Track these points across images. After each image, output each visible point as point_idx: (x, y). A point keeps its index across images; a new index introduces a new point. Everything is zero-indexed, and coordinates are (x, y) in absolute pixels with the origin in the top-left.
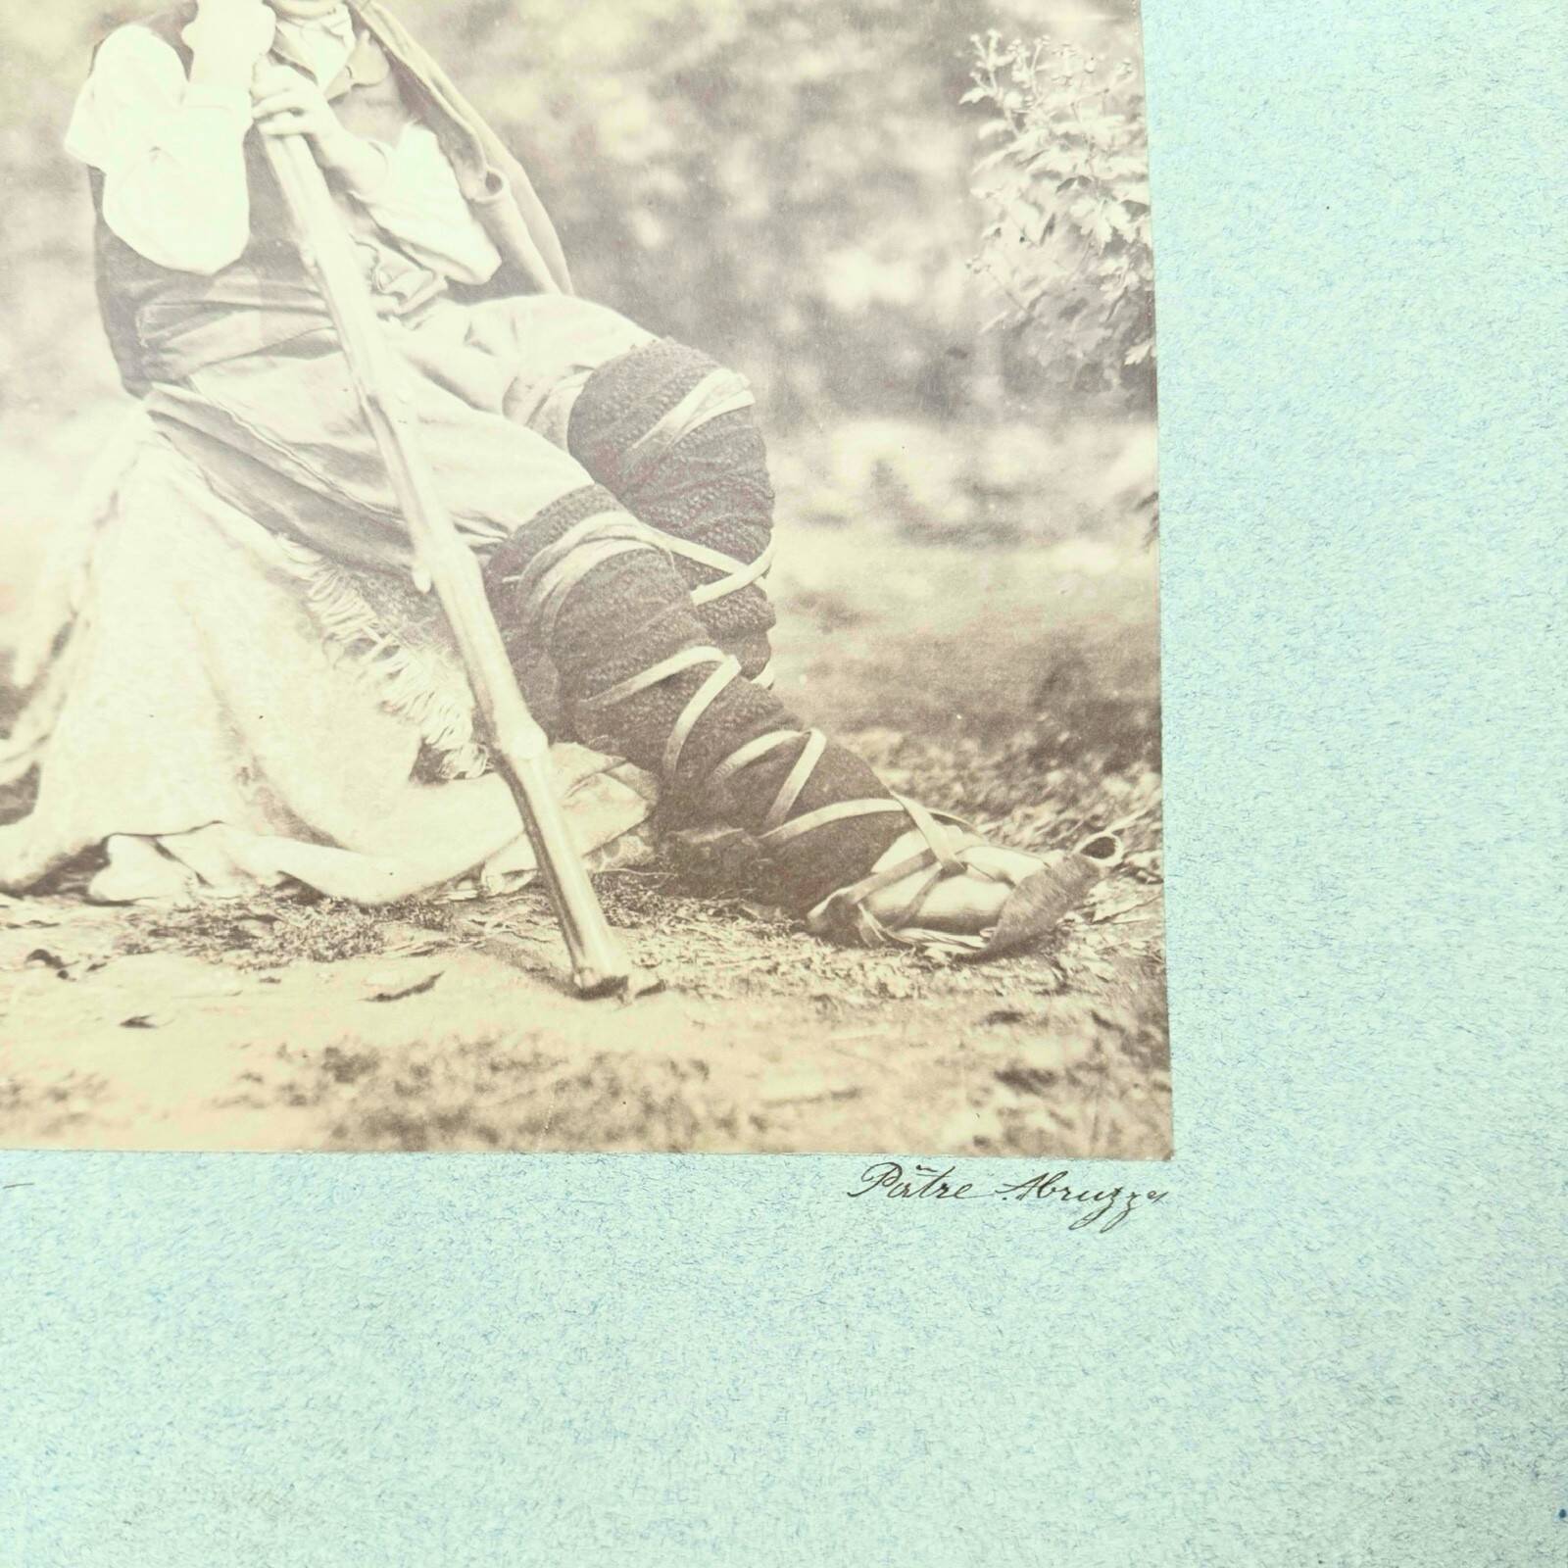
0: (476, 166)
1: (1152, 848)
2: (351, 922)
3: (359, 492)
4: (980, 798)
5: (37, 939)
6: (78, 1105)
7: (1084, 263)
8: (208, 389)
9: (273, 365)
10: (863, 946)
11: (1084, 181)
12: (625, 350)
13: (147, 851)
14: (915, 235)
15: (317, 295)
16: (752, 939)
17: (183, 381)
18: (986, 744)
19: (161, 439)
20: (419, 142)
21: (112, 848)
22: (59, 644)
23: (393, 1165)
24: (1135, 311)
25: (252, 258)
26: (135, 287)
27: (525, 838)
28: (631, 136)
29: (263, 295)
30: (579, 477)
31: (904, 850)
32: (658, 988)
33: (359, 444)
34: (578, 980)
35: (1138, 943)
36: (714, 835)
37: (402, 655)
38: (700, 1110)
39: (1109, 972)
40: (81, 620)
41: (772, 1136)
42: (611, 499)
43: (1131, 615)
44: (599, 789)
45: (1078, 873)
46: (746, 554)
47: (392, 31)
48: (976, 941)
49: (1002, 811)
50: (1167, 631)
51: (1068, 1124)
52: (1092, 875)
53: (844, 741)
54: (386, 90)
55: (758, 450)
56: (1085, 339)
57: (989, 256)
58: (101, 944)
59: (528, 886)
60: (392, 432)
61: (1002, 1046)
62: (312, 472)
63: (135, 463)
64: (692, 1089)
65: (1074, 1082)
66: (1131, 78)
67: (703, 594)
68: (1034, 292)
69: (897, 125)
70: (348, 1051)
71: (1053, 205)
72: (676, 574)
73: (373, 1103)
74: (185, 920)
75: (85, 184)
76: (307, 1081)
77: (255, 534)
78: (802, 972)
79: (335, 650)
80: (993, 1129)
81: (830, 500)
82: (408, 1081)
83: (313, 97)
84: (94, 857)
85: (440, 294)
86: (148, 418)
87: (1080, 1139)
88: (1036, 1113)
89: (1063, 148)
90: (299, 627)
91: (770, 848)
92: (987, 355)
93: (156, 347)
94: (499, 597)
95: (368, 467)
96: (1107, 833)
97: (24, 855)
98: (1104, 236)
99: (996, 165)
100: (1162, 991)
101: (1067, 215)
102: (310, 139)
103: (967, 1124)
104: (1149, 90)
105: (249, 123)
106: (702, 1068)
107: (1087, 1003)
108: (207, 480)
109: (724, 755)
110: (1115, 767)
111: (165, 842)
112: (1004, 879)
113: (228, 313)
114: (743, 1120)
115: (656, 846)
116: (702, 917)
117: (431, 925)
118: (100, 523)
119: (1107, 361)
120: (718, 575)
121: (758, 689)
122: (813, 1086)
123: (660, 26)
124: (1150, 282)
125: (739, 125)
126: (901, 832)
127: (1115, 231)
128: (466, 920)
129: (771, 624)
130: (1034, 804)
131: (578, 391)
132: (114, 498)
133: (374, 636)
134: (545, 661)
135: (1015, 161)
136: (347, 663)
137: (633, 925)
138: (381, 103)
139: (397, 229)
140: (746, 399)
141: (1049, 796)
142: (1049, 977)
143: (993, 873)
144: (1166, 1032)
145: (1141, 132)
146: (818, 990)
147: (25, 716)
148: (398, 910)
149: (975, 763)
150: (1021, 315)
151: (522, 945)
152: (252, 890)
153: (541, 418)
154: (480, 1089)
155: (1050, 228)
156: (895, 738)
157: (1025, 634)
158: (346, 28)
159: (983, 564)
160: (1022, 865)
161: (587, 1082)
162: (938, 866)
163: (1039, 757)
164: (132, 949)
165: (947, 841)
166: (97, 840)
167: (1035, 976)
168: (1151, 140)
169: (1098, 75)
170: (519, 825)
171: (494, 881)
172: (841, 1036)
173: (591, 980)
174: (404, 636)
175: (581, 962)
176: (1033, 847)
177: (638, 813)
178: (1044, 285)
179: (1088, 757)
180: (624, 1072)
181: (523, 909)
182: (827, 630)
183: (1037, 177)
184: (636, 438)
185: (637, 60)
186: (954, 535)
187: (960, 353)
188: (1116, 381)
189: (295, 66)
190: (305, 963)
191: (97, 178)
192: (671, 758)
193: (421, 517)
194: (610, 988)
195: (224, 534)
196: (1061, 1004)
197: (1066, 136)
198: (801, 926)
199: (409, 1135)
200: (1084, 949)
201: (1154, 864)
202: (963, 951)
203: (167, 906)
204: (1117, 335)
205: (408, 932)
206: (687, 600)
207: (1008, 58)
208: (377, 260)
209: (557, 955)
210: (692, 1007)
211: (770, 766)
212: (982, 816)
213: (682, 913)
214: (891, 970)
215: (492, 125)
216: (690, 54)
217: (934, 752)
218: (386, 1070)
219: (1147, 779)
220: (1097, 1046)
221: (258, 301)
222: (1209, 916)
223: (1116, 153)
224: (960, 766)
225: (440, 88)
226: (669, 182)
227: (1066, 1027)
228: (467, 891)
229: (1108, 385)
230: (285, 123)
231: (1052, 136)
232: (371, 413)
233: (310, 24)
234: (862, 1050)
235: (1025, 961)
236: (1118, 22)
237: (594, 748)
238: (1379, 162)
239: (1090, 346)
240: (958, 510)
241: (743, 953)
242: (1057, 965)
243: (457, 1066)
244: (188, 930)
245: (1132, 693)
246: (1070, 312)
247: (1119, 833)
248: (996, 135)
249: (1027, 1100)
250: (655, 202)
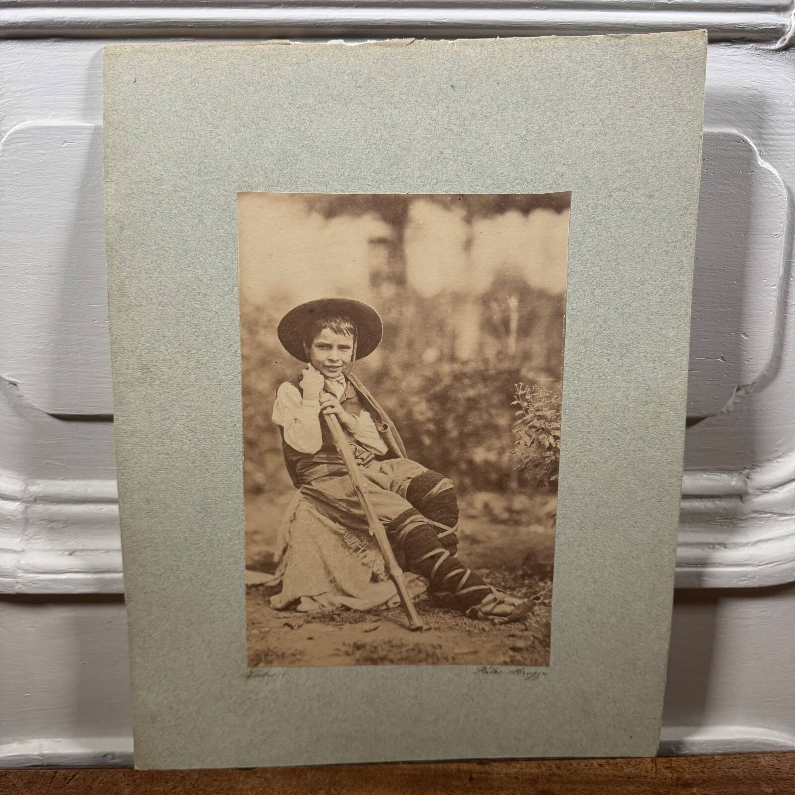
0: (381, 422)
1: (549, 598)
2: (358, 615)
3: (355, 511)
4: (508, 586)
5: (285, 621)
6: (298, 657)
7: (542, 452)
8: (316, 485)
9: (332, 479)
10: (478, 619)
11: (543, 429)
12: (421, 473)
13: (310, 600)
14: (497, 444)
15: (342, 459)
16: (452, 618)
17: (309, 483)
18: (510, 573)
19: (305, 499)
20: (365, 415)
21: (302, 599)
22: (285, 551)
23: (371, 668)
24: (553, 466)
25: (324, 449)
26: (295, 458)
27: (397, 595)
28: (422, 414)
29: (328, 460)
30: (409, 506)
31: (490, 597)
32: (430, 629)
33: (355, 499)
34: (411, 627)
35: (544, 620)
36: (443, 594)
37: (367, 552)
38: (440, 656)
39: (537, 626)
40: (289, 546)
41: (456, 661)
42: (418, 512)
43: (548, 543)
44: (416, 583)
45: (531, 604)
46: (451, 525)
47: (356, 381)
48: (506, 619)
49: (513, 589)
50: (556, 548)
51: (525, 659)
52: (535, 604)
53: (475, 571)
54: (355, 400)
55: (455, 499)
56: (540, 473)
57: (516, 450)
58: (301, 622)
59: (399, 606)
60: (363, 496)
61: (510, 642)
62: (343, 506)
63: (299, 506)
64: (438, 651)
65: (527, 649)
66: (559, 399)
67: (440, 535)
68: (528, 460)
69: (493, 412)
70: (359, 643)
71: (534, 436)
72: (434, 530)
73: (365, 655)
74: (320, 615)
75: (278, 430)
76: (350, 650)
77: (330, 522)
78: (464, 625)
79: (351, 551)
80: (508, 659)
81: (472, 512)
82: (373, 650)
83: (336, 402)
84: (297, 601)
85: (373, 458)
86: (301, 494)
87: (528, 662)
88: (518, 657)
89: (538, 420)
90: (342, 545)
91: (457, 597)
92: (514, 476)
93: (302, 475)
94: (391, 537)
95: (357, 505)
96: (539, 595)
97: (280, 602)
98: (547, 444)
99: (520, 424)
100: (550, 631)
101: (538, 439)
102: (336, 415)
103: (502, 658)
104: (563, 402)
105: (320, 410)
106: (440, 647)
107: (531, 633)
108: (317, 509)
109: (446, 575)
110: (541, 580)
111: (314, 598)
112: (513, 605)
113: (319, 465)
114: (450, 658)
115: (429, 596)
116: (440, 613)
117: (376, 615)
118: (291, 521)
119: (545, 479)
120: (445, 530)
121: (454, 558)
122: (466, 650)
123: (429, 379)
124: (559, 459)
125: (450, 411)
126: (489, 593)
127: (550, 444)
128: (385, 614)
129: (458, 543)
130: (521, 587)
131: (408, 484)
132: (295, 514)
133: (360, 547)
134: (402, 552)
135: (525, 423)
136: (354, 554)
137: (424, 615)
138: (354, 404)
139: (361, 440)
140: (452, 486)
141: (525, 586)
142: (523, 627)
143: (511, 603)
144: (550, 639)
145: (560, 415)
146: (468, 629)
147: (278, 569)
148: (369, 612)
149: (507, 577)
150: (524, 466)
151: (397, 619)
152: (335, 608)
153: (400, 491)
154: (389, 651)
155: (533, 443)
156: (488, 571)
157: (520, 547)
158: (343, 381)
159: (511, 530)
160: (518, 602)
161: (413, 649)
162: (498, 601)
163: (523, 577)
164: (308, 622)
165: (499, 595)
166: (298, 597)
167: (520, 627)
168: (562, 418)
169: (550, 397)
170: (396, 592)
171: (391, 604)
172: (473, 639)
173: (414, 627)
174: (367, 547)
175: (411, 623)
176: (521, 598)
177: (424, 589)
178: (530, 458)
179: (535, 577)
180: (422, 647)
181: (398, 611)
182: (471, 544)
183: (530, 428)
184: (423, 496)
185: (423, 390)
186: (504, 522)
187: (508, 475)
188: (547, 485)
189: (331, 393)
190: (348, 624)
191: (282, 428)
192: (433, 575)
193: (370, 516)
194: (419, 629)
195: (322, 523)
196: (525, 633)
197: (539, 416)
198: (464, 614)
199: (374, 662)
200: (532, 621)
201: (550, 602)
202: (502, 621)
203: (315, 612)
204: (549, 472)
205: (371, 617)
206: (437, 537)
207: (525, 392)
208: (356, 449)
209: (406, 621)
210: (438, 633)
211: (457, 577)
212: (508, 590)
213: (435, 612)
214: (486, 625)
215: (384, 410)
216: (438, 389)
217: (497, 575)
218: (368, 648)
219: (549, 583)
220: (533, 642)
221: (326, 461)
222: (562, 614)
223: (552, 421)
224: (503, 578)
225: (370, 398)
226: (431, 427)
227: (526, 638)
228: (384, 607)
229: (545, 486)
230: (329, 410)
231: (535, 416)
232: (357, 491)
233: (333, 380)
234: (478, 643)
235: (517, 623)
236: (556, 381)
237: (414, 573)
238: (625, 427)
239: (541, 475)
240: (505, 516)
241: (450, 621)
242: (525, 624)
243: (384, 646)
244: (320, 617)
245: (547, 562)
246: (536, 466)
247: (542, 595)
248: (520, 415)
249: (516, 654)
250: (429, 433)
